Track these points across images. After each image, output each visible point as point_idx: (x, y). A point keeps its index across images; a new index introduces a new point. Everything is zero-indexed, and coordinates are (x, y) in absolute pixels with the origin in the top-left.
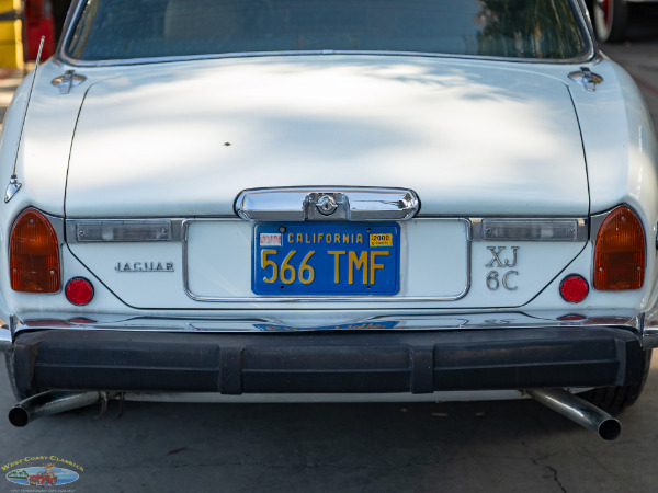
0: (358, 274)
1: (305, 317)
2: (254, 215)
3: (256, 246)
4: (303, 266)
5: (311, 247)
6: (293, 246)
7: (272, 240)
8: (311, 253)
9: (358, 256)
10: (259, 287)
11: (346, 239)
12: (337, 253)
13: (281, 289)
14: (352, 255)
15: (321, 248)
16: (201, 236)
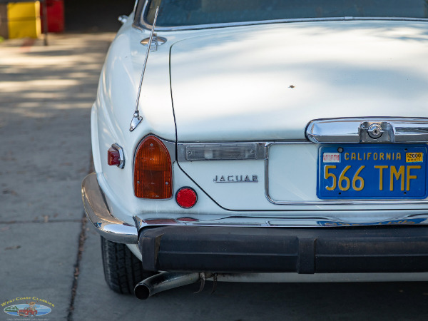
0: (397, 183)
1: (356, 216)
2: (320, 138)
3: (321, 164)
4: (356, 177)
5: (362, 162)
6: (349, 162)
7: (332, 158)
8: (362, 167)
9: (397, 170)
10: (322, 193)
11: (388, 156)
12: (381, 167)
13: (339, 195)
14: (393, 169)
15: (369, 164)
16: (279, 156)
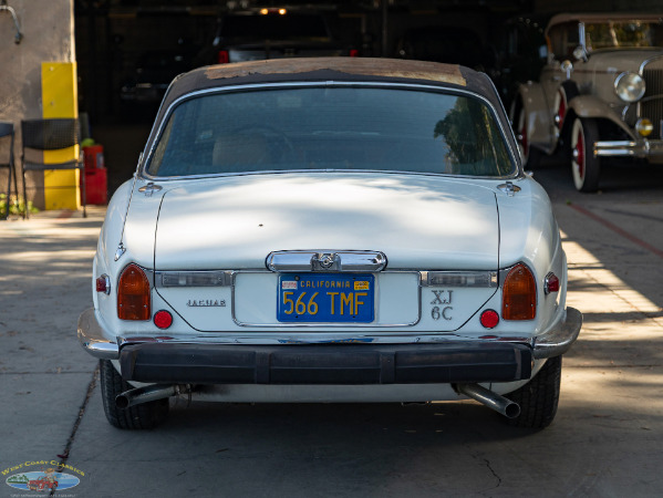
0: (346, 308)
1: (311, 337)
2: (278, 267)
3: (280, 290)
4: (311, 303)
5: (316, 289)
6: (304, 289)
7: (291, 285)
8: (316, 294)
9: (347, 296)
10: (281, 317)
11: (339, 284)
12: (333, 294)
13: (296, 318)
14: (343, 295)
15: (323, 290)
16: (245, 284)
